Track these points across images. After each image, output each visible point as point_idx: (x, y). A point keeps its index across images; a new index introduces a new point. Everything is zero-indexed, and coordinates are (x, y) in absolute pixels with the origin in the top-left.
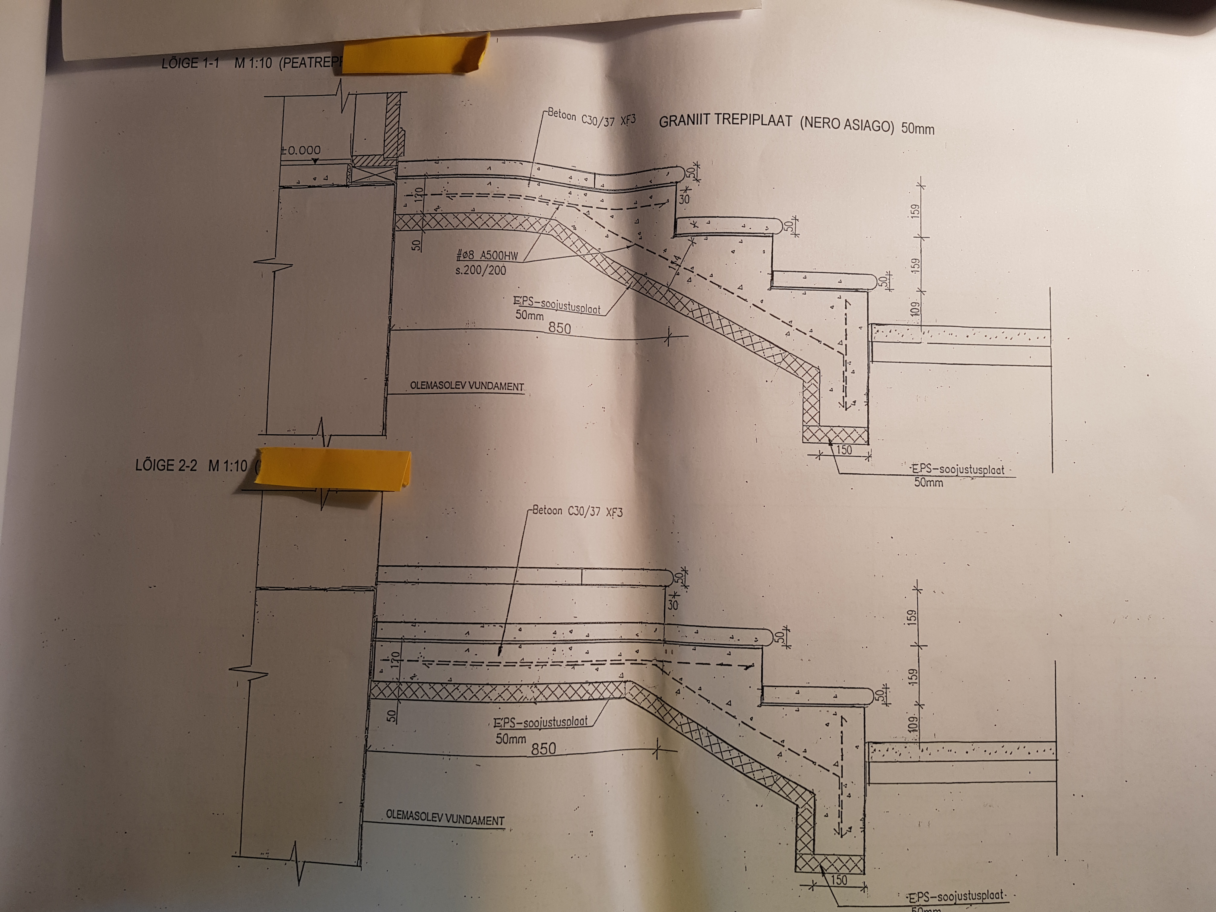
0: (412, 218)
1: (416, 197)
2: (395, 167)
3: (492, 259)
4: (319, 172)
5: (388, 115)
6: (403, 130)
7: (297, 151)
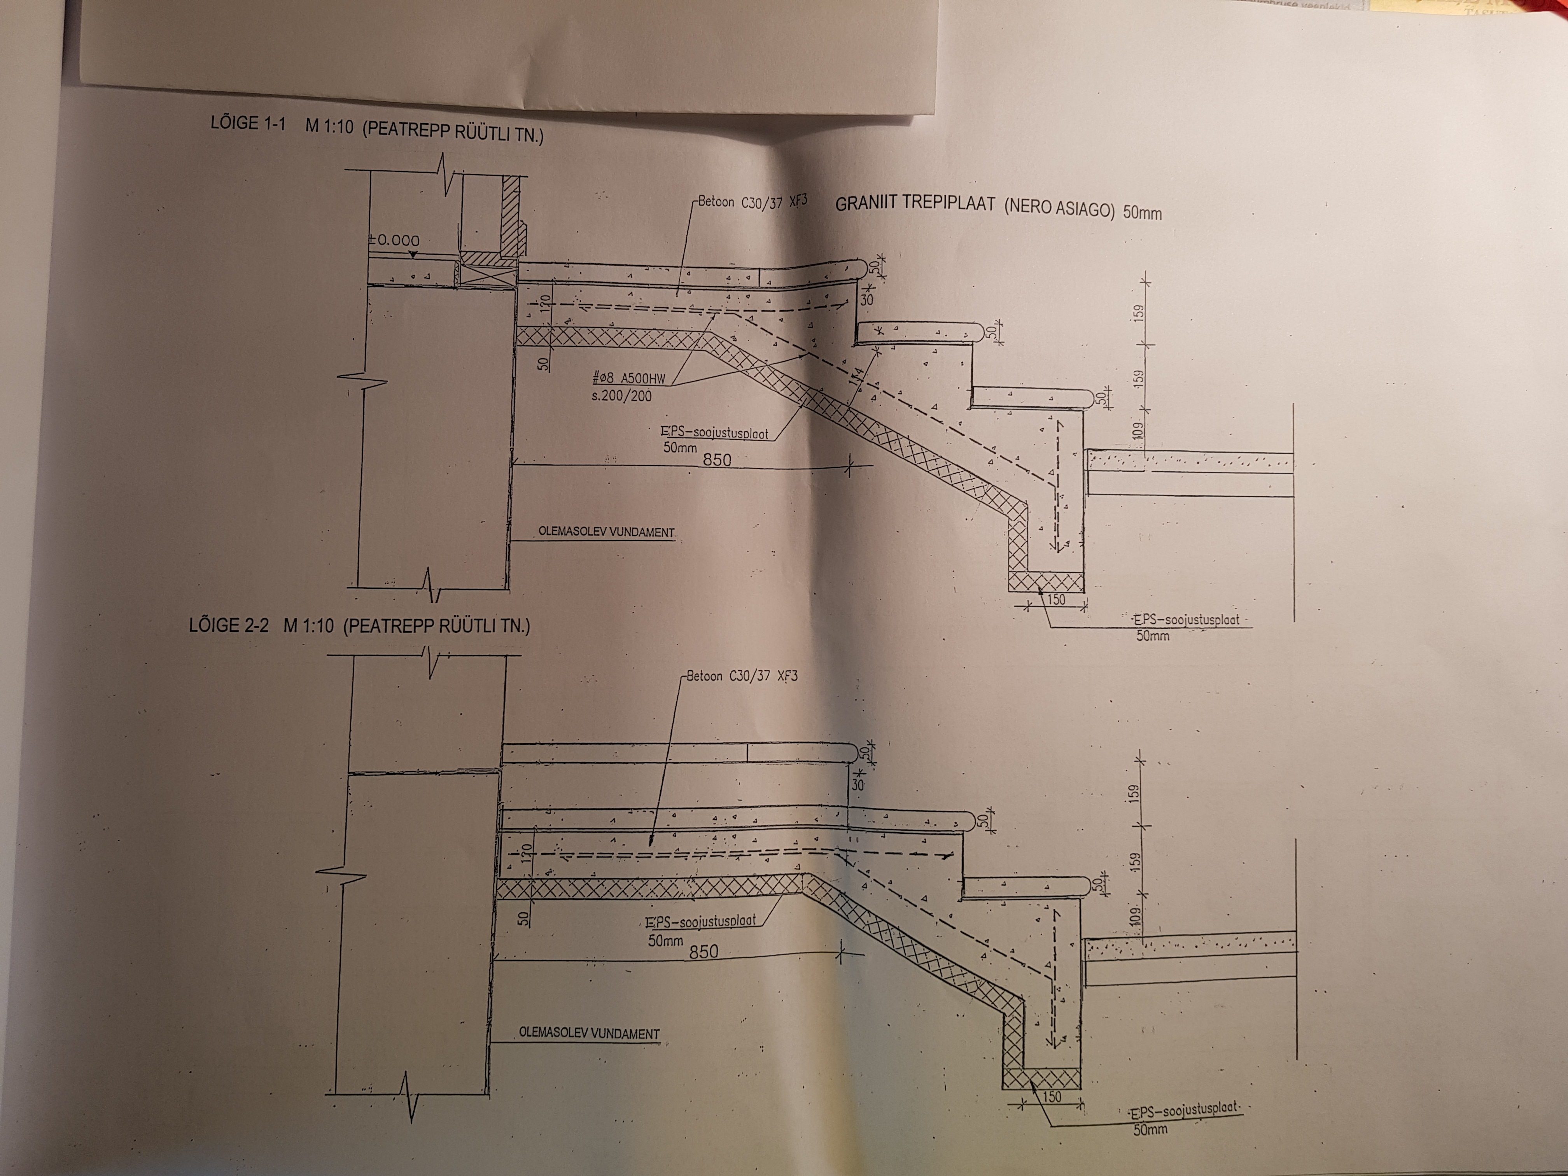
0: (537, 331)
1: (542, 306)
2: (514, 269)
3: (635, 383)
4: (419, 269)
5: (505, 203)
6: (524, 224)
7: (389, 241)
